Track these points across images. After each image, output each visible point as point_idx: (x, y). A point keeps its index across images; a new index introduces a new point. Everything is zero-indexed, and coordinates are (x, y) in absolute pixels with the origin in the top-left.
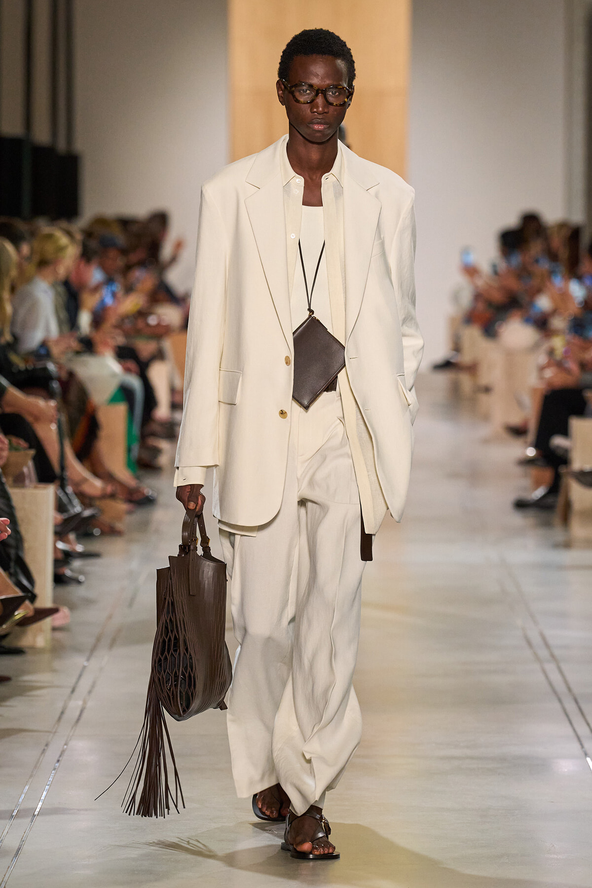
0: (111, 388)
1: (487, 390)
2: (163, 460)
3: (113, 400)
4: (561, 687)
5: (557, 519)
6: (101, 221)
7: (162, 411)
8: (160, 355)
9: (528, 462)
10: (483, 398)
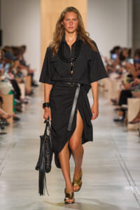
0: (9, 90)
1: (107, 91)
2: (23, 109)
3: (10, 93)
4: (124, 168)
5: (124, 124)
6: (7, 47)
7: (23, 96)
8: (22, 82)
9: (117, 110)
10: (106, 93)
